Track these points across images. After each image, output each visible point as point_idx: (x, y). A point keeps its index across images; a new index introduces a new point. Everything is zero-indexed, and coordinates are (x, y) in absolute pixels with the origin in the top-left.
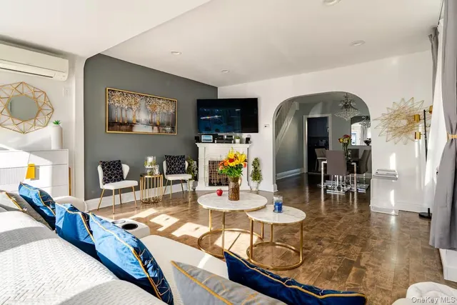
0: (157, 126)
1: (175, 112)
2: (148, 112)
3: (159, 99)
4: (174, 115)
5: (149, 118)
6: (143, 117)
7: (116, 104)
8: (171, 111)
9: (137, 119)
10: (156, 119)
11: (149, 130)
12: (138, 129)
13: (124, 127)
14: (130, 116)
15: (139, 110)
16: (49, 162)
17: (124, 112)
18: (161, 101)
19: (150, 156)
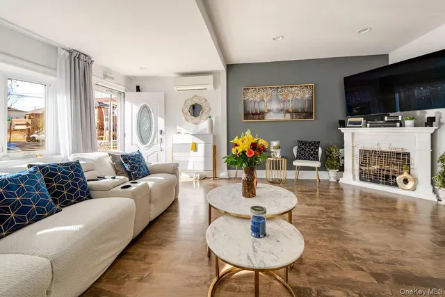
0: (289, 112)
1: (312, 97)
2: (280, 101)
3: (292, 87)
4: (310, 100)
5: (280, 106)
6: (275, 106)
7: (251, 99)
8: (307, 96)
9: (269, 108)
10: (290, 106)
11: (280, 117)
12: (270, 117)
13: (256, 117)
14: (263, 107)
15: (270, 100)
16: (203, 142)
17: (257, 104)
18: (294, 89)
19: (276, 141)
